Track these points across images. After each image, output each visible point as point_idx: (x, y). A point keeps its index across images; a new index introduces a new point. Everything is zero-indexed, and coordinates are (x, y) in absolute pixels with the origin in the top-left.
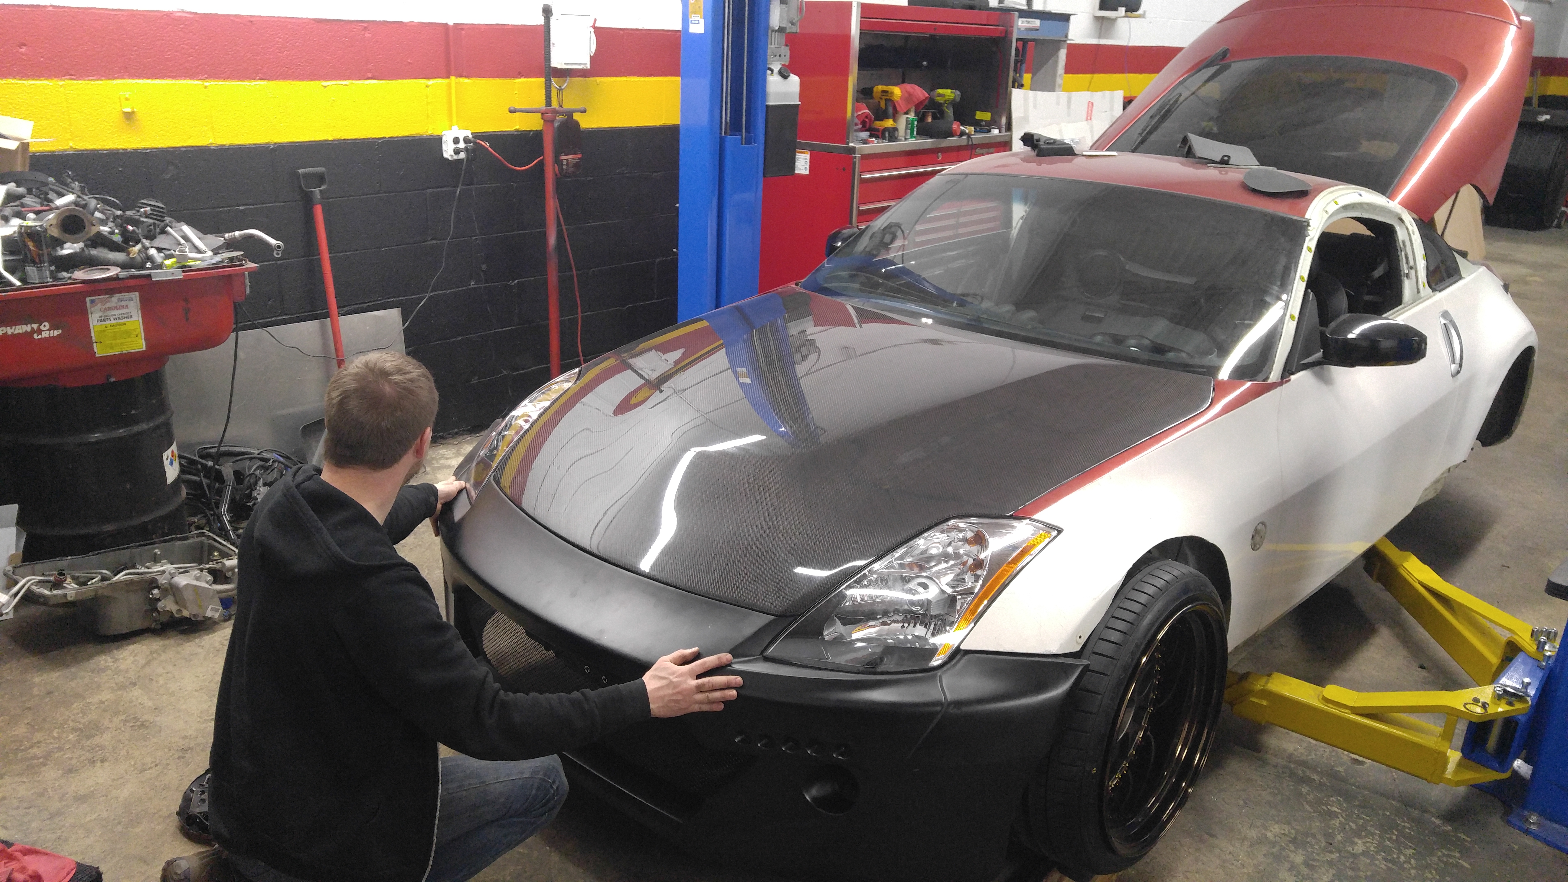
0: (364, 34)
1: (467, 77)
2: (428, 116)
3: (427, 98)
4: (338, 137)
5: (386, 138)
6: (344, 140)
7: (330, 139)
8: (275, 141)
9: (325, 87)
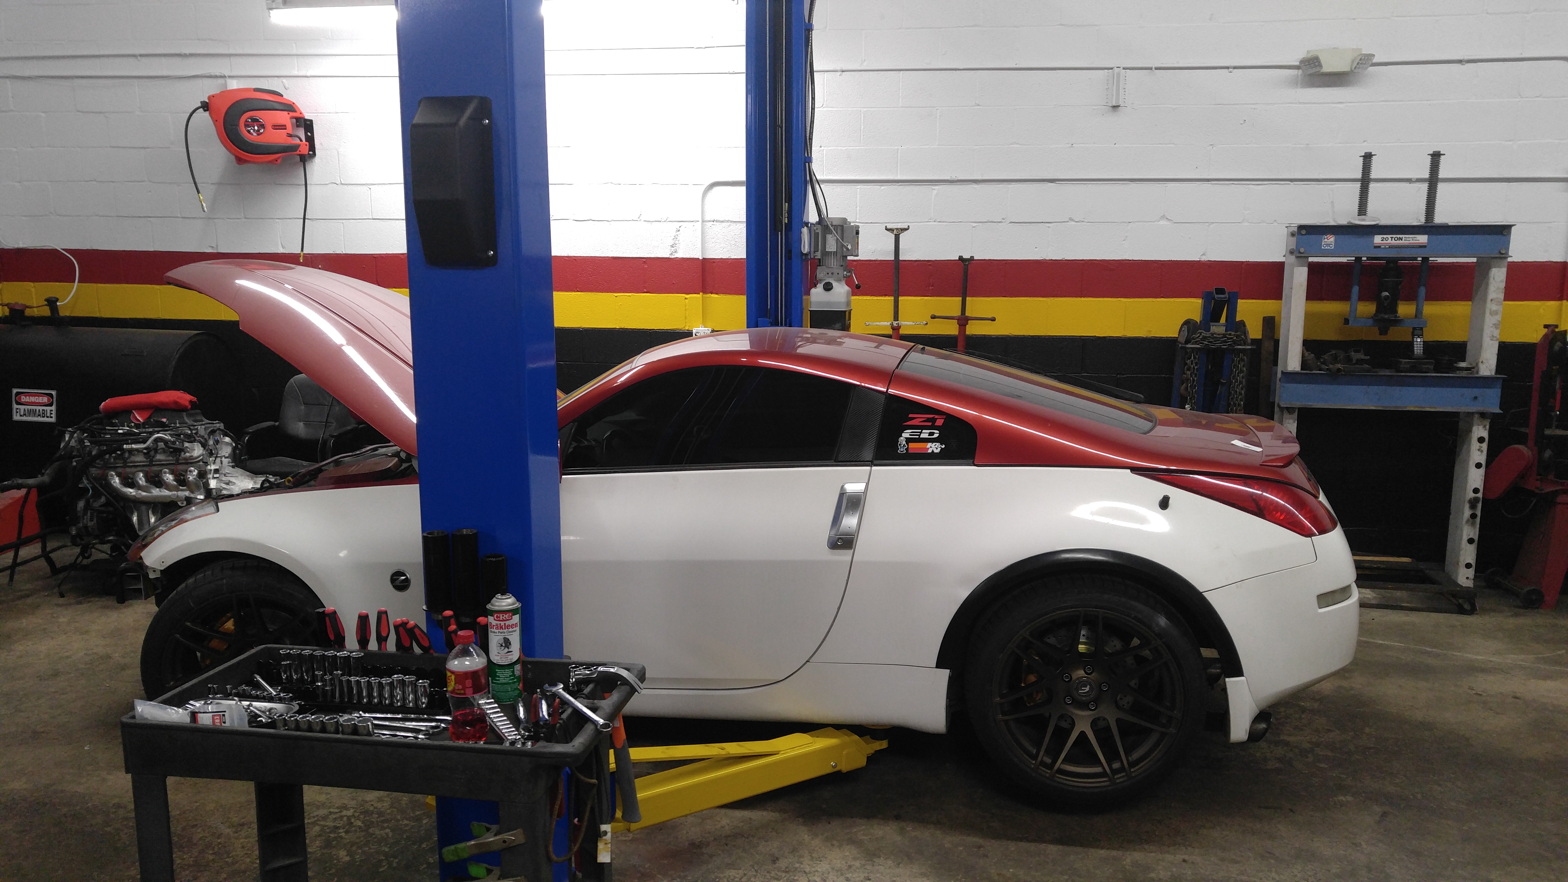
0: (643, 266)
1: (717, 294)
2: (686, 318)
3: (686, 306)
4: (623, 327)
5: (654, 330)
6: (626, 329)
7: (617, 327)
8: (584, 326)
9: (616, 297)
